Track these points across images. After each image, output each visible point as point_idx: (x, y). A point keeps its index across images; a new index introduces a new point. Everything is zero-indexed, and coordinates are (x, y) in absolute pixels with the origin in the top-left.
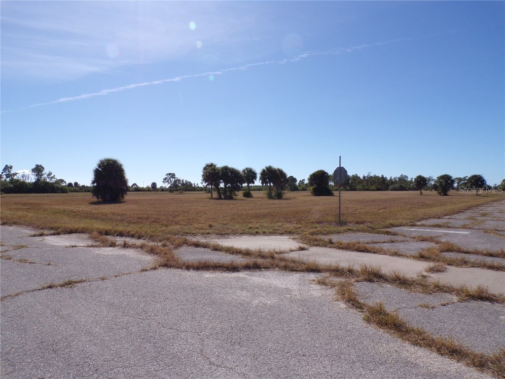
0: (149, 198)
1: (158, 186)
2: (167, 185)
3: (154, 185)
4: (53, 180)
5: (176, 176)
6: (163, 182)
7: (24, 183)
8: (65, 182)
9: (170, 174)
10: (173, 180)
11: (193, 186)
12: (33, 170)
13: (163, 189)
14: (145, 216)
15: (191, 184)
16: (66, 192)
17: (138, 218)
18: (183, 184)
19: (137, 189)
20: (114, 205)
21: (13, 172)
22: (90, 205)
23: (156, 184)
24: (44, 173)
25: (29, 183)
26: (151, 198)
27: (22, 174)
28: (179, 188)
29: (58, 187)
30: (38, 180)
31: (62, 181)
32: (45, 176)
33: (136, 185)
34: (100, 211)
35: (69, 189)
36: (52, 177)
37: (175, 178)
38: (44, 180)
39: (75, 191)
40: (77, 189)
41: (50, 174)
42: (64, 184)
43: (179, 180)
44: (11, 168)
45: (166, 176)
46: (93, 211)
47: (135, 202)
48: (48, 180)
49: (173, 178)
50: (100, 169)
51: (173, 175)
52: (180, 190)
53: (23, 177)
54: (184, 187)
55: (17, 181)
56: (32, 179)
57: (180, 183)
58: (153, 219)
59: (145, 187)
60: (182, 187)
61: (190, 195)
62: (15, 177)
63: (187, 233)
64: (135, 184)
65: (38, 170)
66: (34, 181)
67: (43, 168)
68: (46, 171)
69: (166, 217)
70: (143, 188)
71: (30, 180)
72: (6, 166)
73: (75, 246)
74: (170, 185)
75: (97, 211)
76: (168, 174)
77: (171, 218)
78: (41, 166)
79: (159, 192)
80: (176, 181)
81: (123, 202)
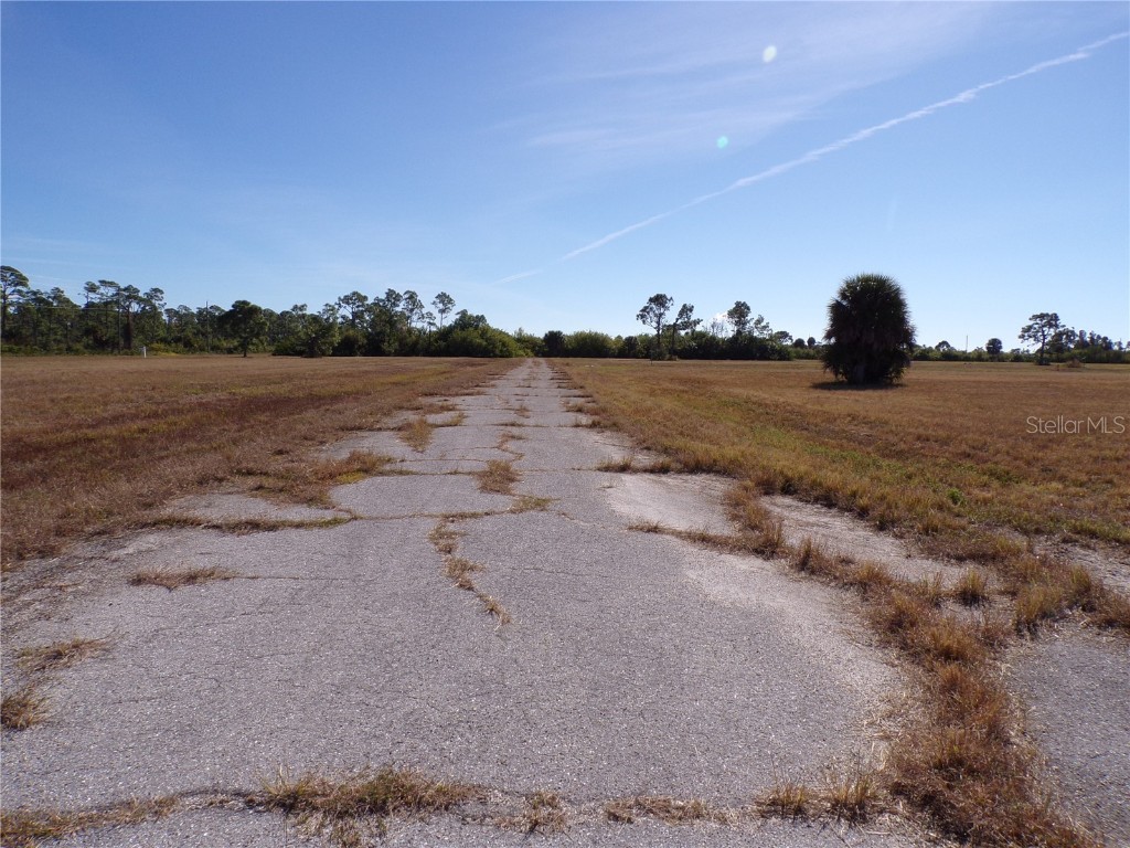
0: (973, 379)
1: (1006, 349)
2: (1032, 347)
3: (995, 345)
4: (766, 334)
5: (1062, 322)
6: (1022, 337)
7: (713, 338)
8: (791, 338)
9: (1042, 316)
10: (1052, 332)
11: (1116, 348)
12: (731, 314)
13: (1017, 357)
14: (942, 433)
15: (1110, 343)
16: (789, 359)
17: (919, 438)
18: (1082, 344)
19: (948, 355)
20: (869, 393)
21: (694, 317)
22: (811, 390)
23: (1000, 342)
24: (748, 318)
25: (723, 340)
26: (977, 379)
27: (712, 321)
28: (1066, 354)
29: (773, 348)
30: (739, 332)
31: (784, 335)
32: (752, 324)
33: (948, 346)
34: (827, 407)
35: (796, 352)
36: (764, 327)
37: (1057, 326)
38: (750, 332)
39: (808, 357)
40: (812, 352)
41: (759, 321)
42: (789, 343)
43: (1070, 334)
44: (691, 310)
45: (1031, 323)
46: (809, 406)
47: (930, 388)
48: (756, 334)
49: (1051, 326)
50: (845, 303)
51: (1052, 320)
52: (1072, 358)
53: (713, 327)
54: (1086, 351)
55: (702, 335)
56: (728, 331)
57: (1071, 341)
58: (964, 447)
59: (970, 349)
60: (1077, 351)
61: (1102, 374)
62: (699, 328)
63: (1093, 534)
64: (944, 343)
65: (740, 312)
66: (731, 335)
67: (748, 308)
68: (752, 316)
69: (1011, 441)
70: (964, 352)
71: (724, 333)
72: (684, 306)
73: (655, 530)
74: (1040, 345)
75: (818, 407)
76: (1035, 317)
77: (1027, 450)
78: (744, 304)
79: (1007, 364)
80: (1059, 335)
81: (897, 385)
